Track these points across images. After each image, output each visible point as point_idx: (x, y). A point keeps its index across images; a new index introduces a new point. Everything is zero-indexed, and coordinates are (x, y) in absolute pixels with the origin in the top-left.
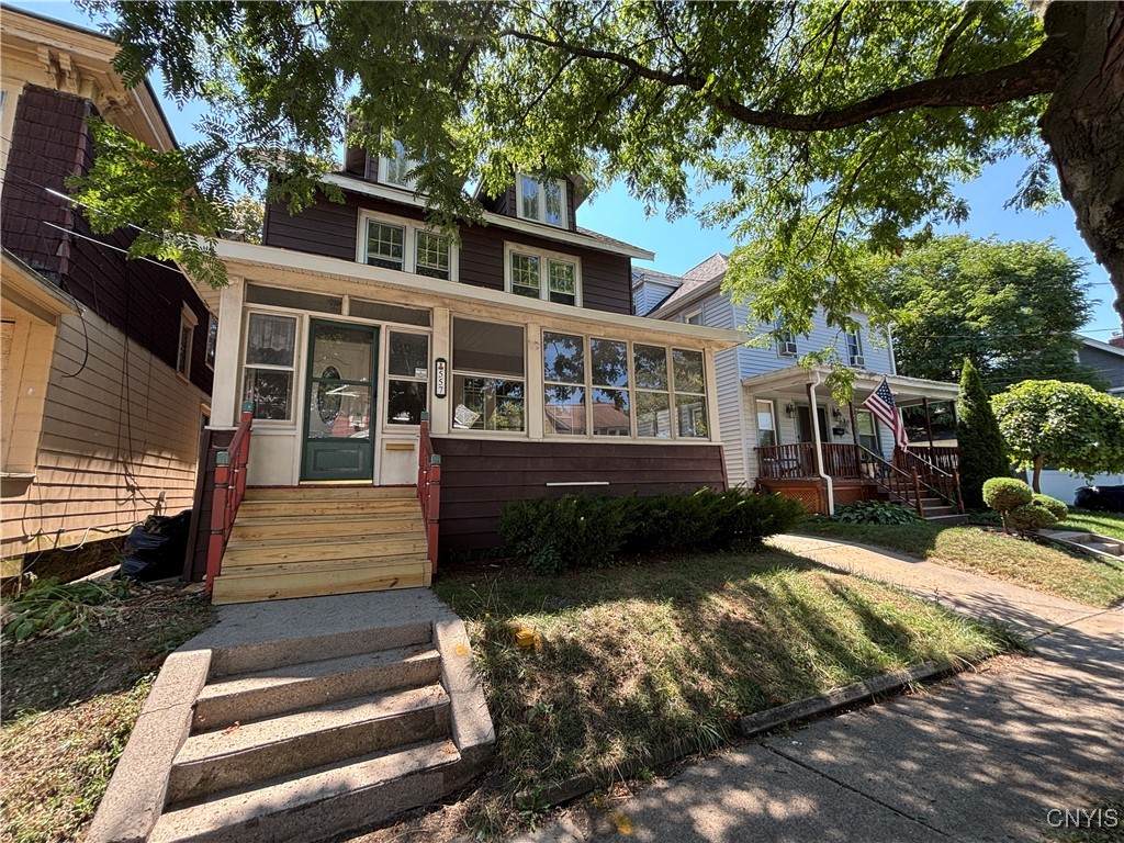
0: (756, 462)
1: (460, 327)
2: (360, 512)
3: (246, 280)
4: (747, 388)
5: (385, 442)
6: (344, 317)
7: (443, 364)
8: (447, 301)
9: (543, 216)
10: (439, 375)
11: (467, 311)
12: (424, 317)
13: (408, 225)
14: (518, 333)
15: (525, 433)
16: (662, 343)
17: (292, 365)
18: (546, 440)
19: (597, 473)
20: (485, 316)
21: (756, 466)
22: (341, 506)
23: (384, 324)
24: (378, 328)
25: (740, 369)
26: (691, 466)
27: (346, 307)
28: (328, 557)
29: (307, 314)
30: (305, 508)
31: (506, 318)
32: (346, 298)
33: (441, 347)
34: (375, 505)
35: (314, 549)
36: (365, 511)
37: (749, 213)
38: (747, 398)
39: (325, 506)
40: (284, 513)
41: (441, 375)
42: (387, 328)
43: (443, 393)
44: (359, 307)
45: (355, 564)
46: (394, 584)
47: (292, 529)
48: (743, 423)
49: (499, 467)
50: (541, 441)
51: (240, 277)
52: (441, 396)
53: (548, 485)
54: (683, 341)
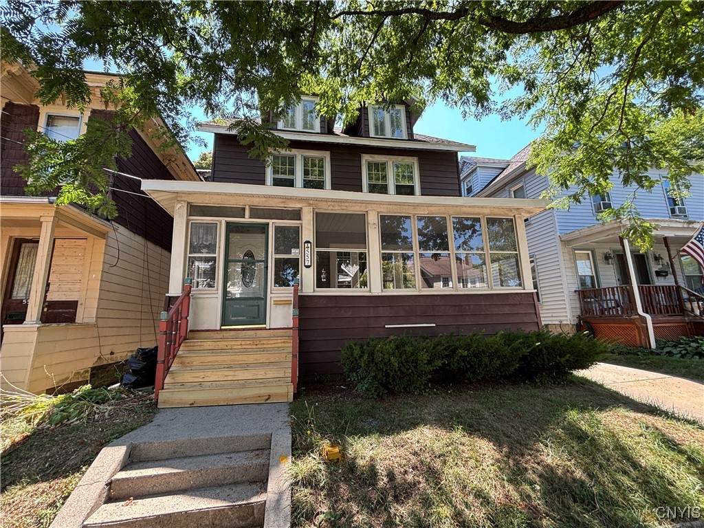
0: (578, 302)
1: (320, 218)
2: (255, 347)
3: (188, 203)
4: (565, 242)
5: (273, 299)
6: (247, 219)
7: (309, 245)
8: (311, 202)
9: (388, 134)
10: (306, 252)
11: (325, 207)
12: (297, 215)
13: (297, 153)
14: (362, 218)
15: (368, 289)
16: (476, 214)
17: (215, 253)
18: (383, 294)
19: (425, 317)
20: (337, 209)
21: (578, 305)
22: (243, 343)
23: (271, 222)
24: (268, 224)
25: (558, 228)
26: (507, 310)
27: (247, 213)
28: (230, 378)
29: (224, 220)
30: (222, 344)
31: (353, 209)
32: (247, 207)
33: (308, 234)
34: (265, 342)
35: (221, 373)
36: (257, 347)
37: (543, 103)
38: (566, 250)
39: (233, 343)
40: (209, 348)
41: (308, 253)
42: (273, 223)
43: (309, 264)
44: (255, 212)
45: (245, 384)
46: (267, 400)
47: (210, 359)
48: (563, 270)
49: (349, 314)
50: (380, 294)
51: (184, 201)
52: (308, 267)
53: (386, 326)
54: (496, 211)
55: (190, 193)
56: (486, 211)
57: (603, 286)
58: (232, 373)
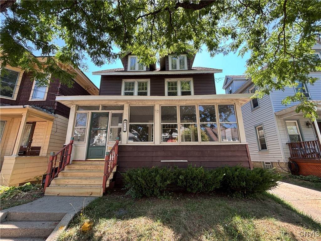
0: (289, 150)
1: (132, 109)
2: (96, 169)
3: (77, 105)
5: (108, 147)
6: (100, 111)
7: (126, 121)
8: (129, 102)
9: (178, 68)
10: (124, 125)
11: (135, 104)
12: (122, 108)
13: (135, 81)
14: (152, 108)
15: (153, 142)
16: (212, 103)
17: (85, 126)
18: (161, 145)
19: (182, 157)
20: (141, 104)
21: (289, 152)
22: (92, 167)
23: (110, 111)
24: (109, 113)
25: (274, 108)
27: (100, 108)
29: (90, 112)
30: (82, 167)
31: (148, 104)
32: (101, 105)
33: (126, 116)
34: (101, 167)
35: (75, 181)
36: (98, 169)
39: (87, 167)
40: (77, 168)
42: (111, 112)
43: (125, 130)
46: (91, 195)
47: (75, 174)
49: (143, 155)
50: (159, 145)
51: (75, 104)
52: (125, 132)
53: (161, 161)
54: (224, 101)
55: (77, 101)
56: (218, 101)
57: (306, 140)
58: (80, 181)
